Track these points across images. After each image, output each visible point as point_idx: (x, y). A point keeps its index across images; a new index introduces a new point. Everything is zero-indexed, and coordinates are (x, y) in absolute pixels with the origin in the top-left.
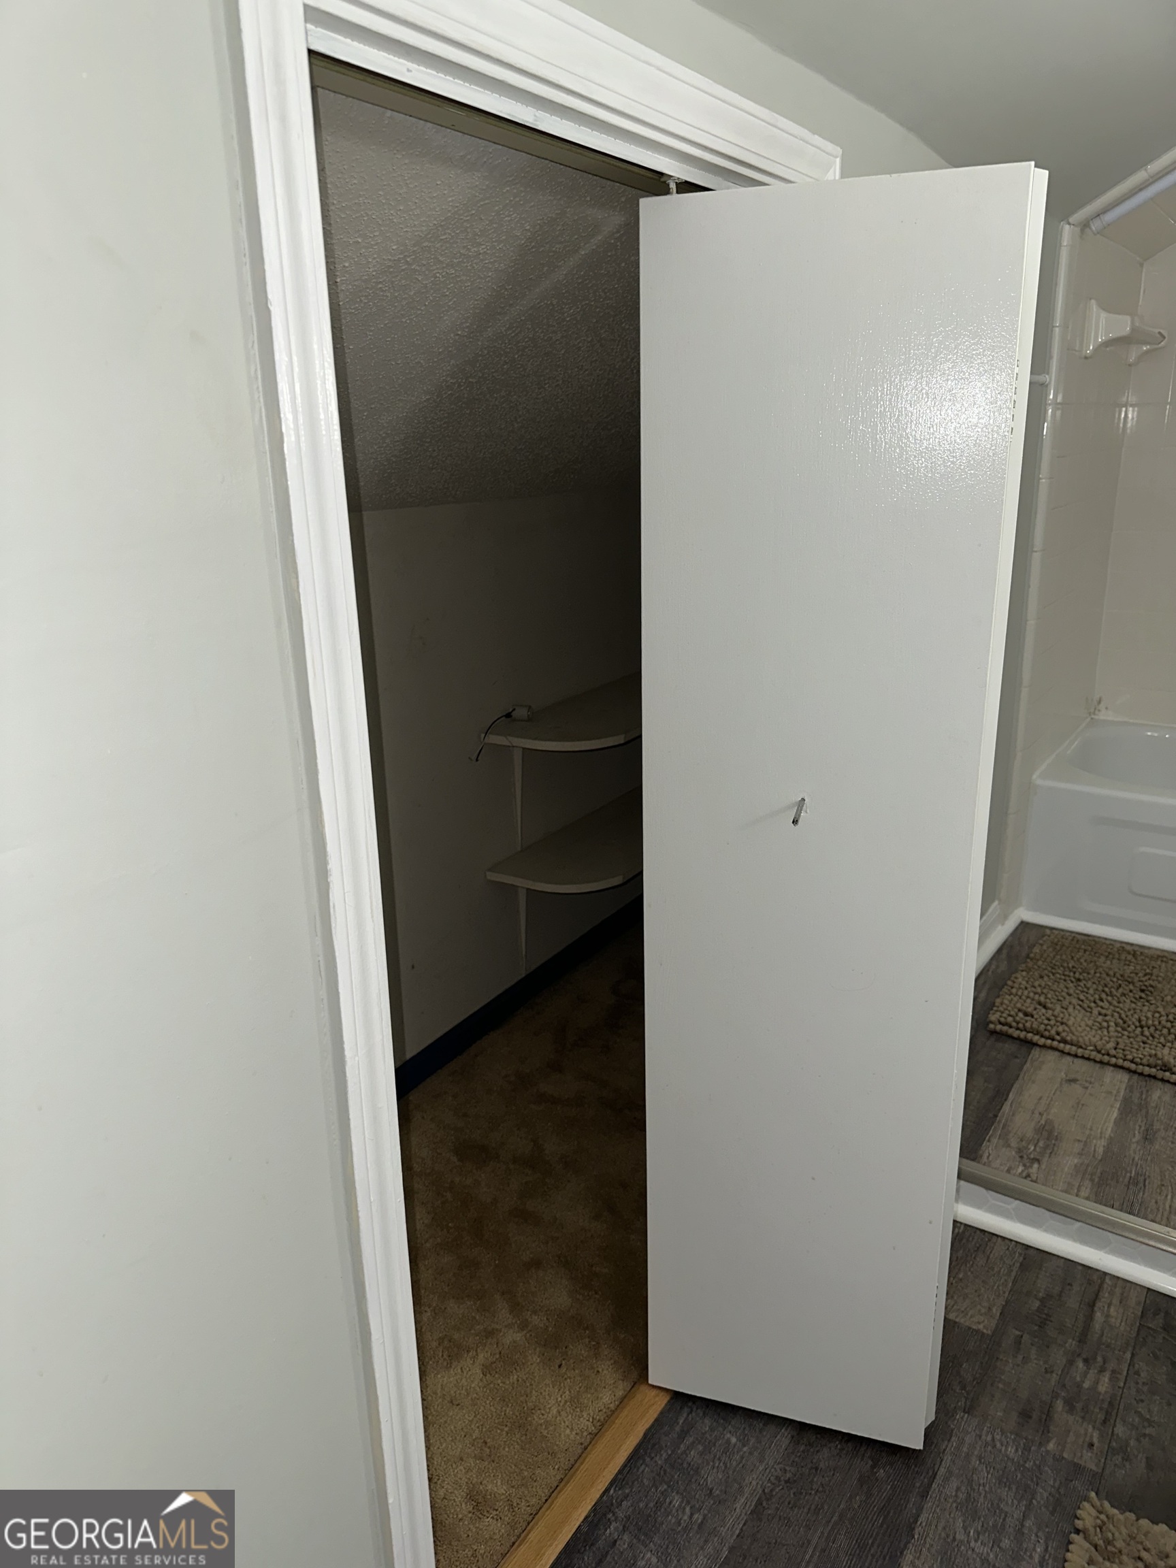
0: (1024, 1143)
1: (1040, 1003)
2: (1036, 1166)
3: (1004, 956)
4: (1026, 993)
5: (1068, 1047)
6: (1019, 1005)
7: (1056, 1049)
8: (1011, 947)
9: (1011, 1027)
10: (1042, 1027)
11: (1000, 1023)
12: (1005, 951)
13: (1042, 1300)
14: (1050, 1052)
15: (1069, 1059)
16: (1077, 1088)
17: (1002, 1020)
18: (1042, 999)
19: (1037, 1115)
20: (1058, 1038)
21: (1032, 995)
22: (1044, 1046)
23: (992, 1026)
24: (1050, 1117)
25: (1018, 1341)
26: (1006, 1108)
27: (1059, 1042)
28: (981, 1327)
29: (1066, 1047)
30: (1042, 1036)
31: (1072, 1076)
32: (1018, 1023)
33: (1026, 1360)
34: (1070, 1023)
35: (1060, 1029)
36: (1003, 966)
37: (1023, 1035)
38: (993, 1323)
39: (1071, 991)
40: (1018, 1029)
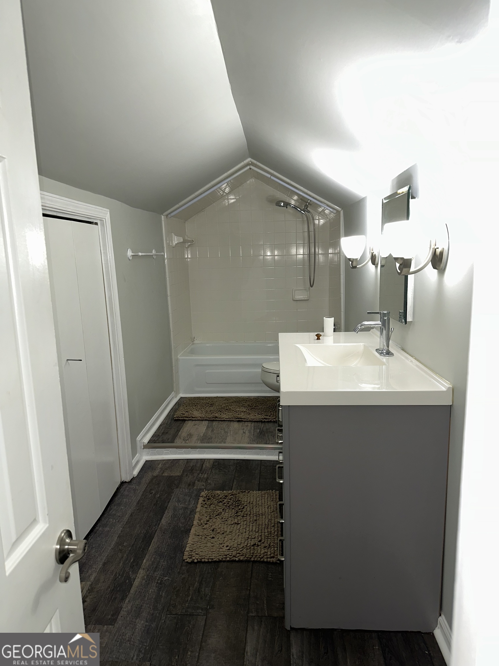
0: (184, 438)
1: (186, 412)
2: (187, 441)
3: (177, 405)
4: (183, 410)
5: (194, 419)
6: (181, 413)
7: (191, 420)
8: (179, 403)
9: (179, 417)
10: (187, 416)
11: (177, 417)
12: (177, 404)
13: (192, 467)
14: (190, 421)
15: (195, 421)
16: (196, 426)
17: (177, 416)
18: (187, 410)
19: (187, 432)
20: (191, 417)
21: (184, 410)
22: (188, 420)
23: (175, 418)
24: (190, 432)
25: (187, 475)
26: (180, 433)
27: (192, 418)
28: (178, 475)
29: (192, 419)
30: (187, 418)
31: (195, 424)
32: (181, 416)
33: (189, 477)
34: (194, 414)
35: (192, 415)
36: (177, 407)
37: (183, 418)
38: (181, 473)
39: (194, 408)
40: (181, 417)
